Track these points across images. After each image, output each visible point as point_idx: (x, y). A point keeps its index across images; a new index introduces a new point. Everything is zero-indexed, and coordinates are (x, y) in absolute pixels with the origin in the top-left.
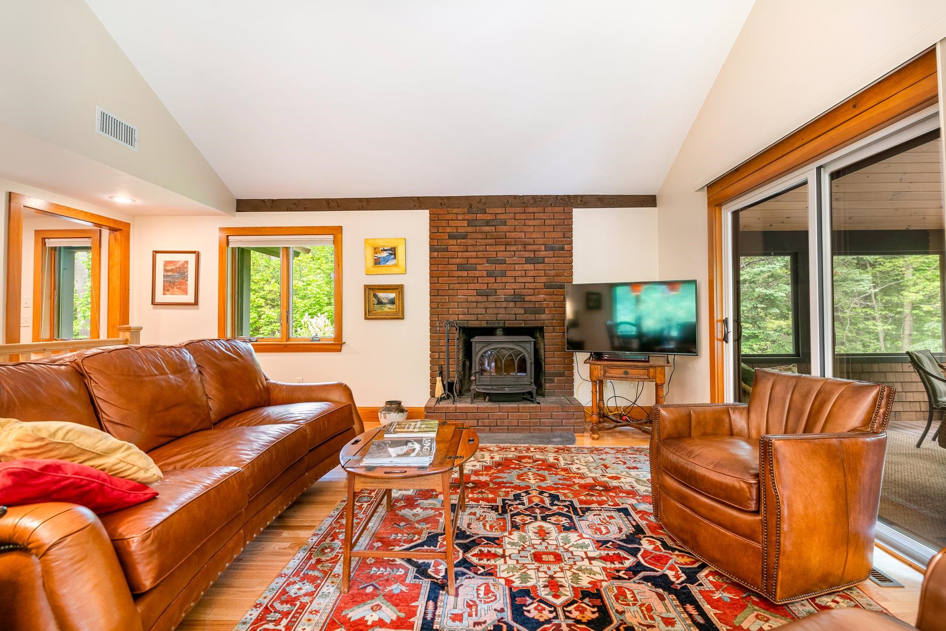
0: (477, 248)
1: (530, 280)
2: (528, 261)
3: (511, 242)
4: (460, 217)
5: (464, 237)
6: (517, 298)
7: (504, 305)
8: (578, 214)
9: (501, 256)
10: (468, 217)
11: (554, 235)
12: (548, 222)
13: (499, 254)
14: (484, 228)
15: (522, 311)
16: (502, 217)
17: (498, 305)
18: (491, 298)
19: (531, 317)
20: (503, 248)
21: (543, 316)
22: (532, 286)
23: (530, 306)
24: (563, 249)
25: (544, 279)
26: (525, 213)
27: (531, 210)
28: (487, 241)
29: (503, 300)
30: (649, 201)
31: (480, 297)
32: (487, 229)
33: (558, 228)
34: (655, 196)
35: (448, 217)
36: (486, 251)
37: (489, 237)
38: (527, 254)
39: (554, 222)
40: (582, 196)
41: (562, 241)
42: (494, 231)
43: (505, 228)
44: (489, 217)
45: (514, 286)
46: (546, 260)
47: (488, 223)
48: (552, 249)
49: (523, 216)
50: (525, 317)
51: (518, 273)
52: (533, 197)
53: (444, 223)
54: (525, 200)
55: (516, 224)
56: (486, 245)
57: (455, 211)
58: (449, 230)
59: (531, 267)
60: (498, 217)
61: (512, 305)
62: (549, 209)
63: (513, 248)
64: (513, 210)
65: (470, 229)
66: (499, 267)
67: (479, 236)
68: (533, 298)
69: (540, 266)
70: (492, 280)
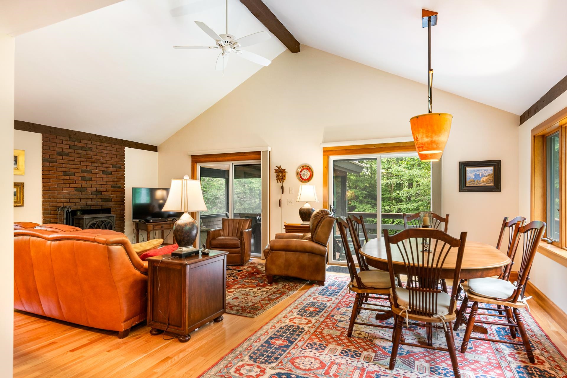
0: (75, 163)
1: (105, 183)
2: (104, 172)
3: (95, 161)
4: (64, 142)
5: (68, 155)
6: (98, 193)
7: (91, 196)
8: (128, 150)
9: (89, 169)
10: (70, 143)
11: (116, 160)
12: (114, 153)
13: (88, 167)
14: (79, 151)
15: (100, 200)
16: (89, 146)
17: (87, 197)
18: (83, 193)
19: (105, 203)
20: (90, 164)
21: (111, 203)
22: (105, 186)
23: (105, 197)
24: (121, 168)
25: (111, 183)
26: (102, 146)
27: (106, 145)
28: (81, 159)
29: (90, 194)
30: (154, 149)
31: (77, 192)
32: (81, 152)
33: (118, 157)
34: (157, 147)
35: (57, 141)
36: (81, 165)
37: (82, 156)
38: (103, 169)
39: (116, 153)
40: (128, 141)
41: (120, 164)
42: (85, 153)
43: (91, 153)
44: (83, 145)
45: (96, 186)
46: (113, 173)
47: (81, 149)
48: (115, 167)
49: (101, 147)
50: (101, 203)
51: (98, 179)
52: (105, 137)
53: (54, 145)
54: (101, 138)
55: (98, 151)
56: (81, 162)
57: (61, 138)
58: (57, 149)
59: (105, 176)
60: (88, 146)
61: (95, 196)
62: (114, 146)
63: (96, 165)
64: (95, 143)
65: (71, 151)
66: (88, 175)
67: (76, 155)
68: (106, 193)
69: (110, 176)
70: (84, 182)
